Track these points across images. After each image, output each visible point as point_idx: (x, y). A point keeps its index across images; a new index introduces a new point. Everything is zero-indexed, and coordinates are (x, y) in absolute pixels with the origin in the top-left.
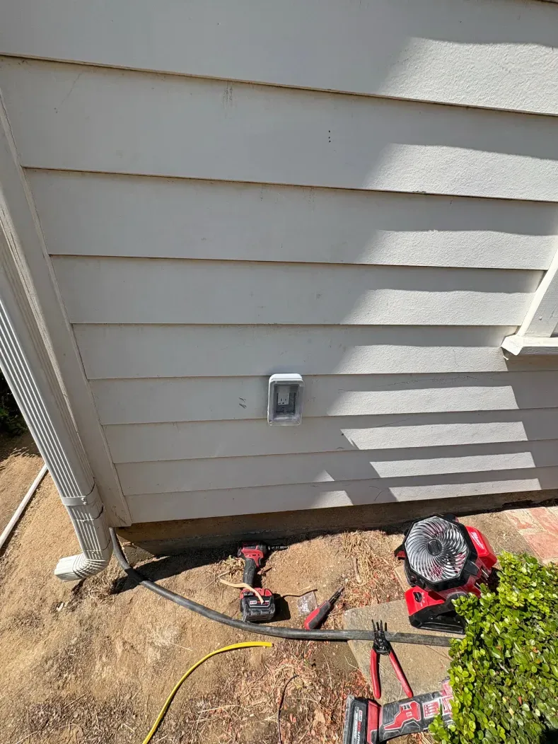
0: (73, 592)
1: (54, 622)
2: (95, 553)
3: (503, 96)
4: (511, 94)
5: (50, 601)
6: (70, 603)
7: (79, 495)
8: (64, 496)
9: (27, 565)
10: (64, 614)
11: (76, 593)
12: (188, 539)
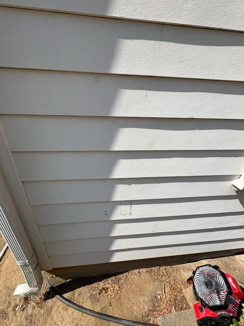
0: (24, 299)
1: (14, 317)
2: (34, 285)
3: (230, 75)
4: (234, 74)
5: (13, 305)
6: (22, 306)
7: (25, 260)
8: (18, 261)
9: (4, 283)
10: (19, 312)
11: (25, 300)
12: (80, 274)
